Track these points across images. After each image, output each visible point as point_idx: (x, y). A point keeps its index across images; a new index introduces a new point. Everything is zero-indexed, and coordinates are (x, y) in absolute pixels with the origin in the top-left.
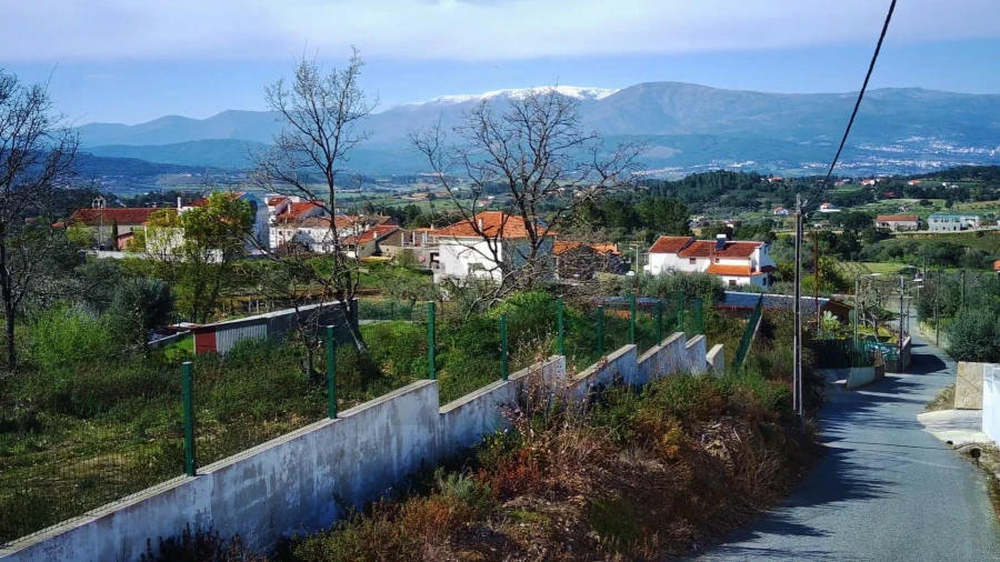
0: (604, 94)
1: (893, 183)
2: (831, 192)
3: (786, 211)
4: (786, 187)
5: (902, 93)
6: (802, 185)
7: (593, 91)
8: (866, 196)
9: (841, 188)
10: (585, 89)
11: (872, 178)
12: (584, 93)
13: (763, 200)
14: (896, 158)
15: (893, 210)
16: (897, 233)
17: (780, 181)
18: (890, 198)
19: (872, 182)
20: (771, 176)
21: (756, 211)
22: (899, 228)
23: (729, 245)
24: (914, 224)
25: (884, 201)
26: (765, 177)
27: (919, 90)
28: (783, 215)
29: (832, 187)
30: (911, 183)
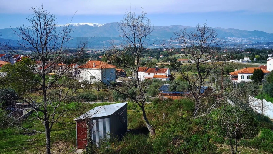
0: (100, 25)
1: (177, 50)
2: (162, 52)
3: (152, 58)
4: (151, 51)
5: (176, 26)
6: (155, 50)
7: (97, 24)
8: (172, 54)
9: (165, 51)
10: (95, 24)
11: (172, 49)
12: (95, 25)
13: (145, 55)
14: (175, 43)
15: (179, 57)
16: (183, 63)
17: (149, 50)
18: (177, 54)
19: (172, 50)
20: (147, 48)
21: (144, 58)
22: (183, 62)
23: (159, 69)
24: (187, 61)
25: (176, 55)
26: (145, 48)
27: (181, 26)
28: (151, 59)
29: (162, 51)
30: (182, 50)
